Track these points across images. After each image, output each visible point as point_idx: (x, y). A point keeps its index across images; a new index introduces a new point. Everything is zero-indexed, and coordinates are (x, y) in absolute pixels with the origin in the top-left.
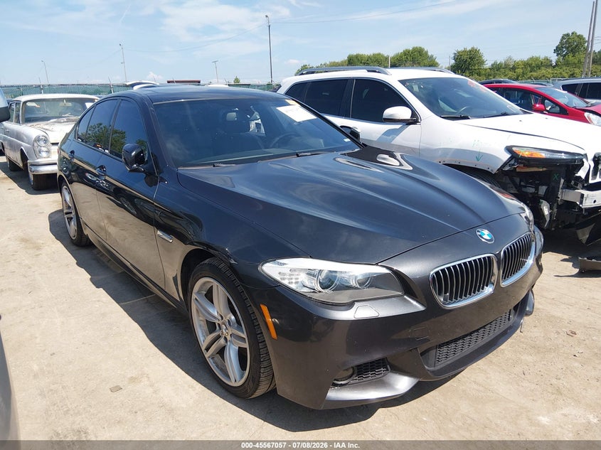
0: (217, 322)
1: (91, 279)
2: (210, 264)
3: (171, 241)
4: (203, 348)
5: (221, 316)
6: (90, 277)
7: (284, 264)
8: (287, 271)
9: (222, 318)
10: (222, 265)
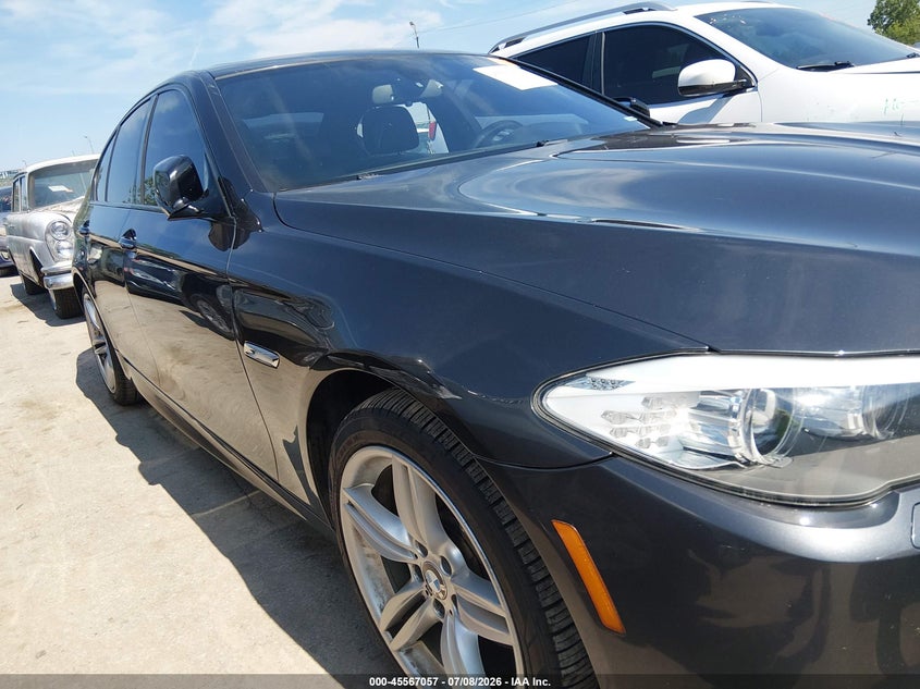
0: (410, 560)
1: (141, 468)
2: (377, 412)
3: (275, 364)
4: (382, 626)
5: (422, 547)
6: (139, 462)
7: (615, 384)
8: (636, 406)
9: (425, 553)
10: (413, 409)
